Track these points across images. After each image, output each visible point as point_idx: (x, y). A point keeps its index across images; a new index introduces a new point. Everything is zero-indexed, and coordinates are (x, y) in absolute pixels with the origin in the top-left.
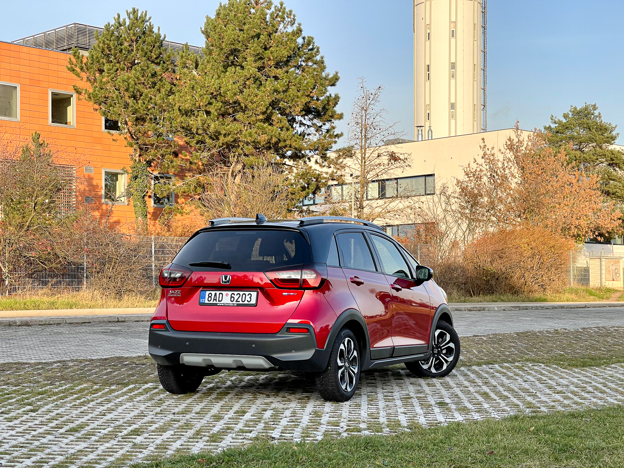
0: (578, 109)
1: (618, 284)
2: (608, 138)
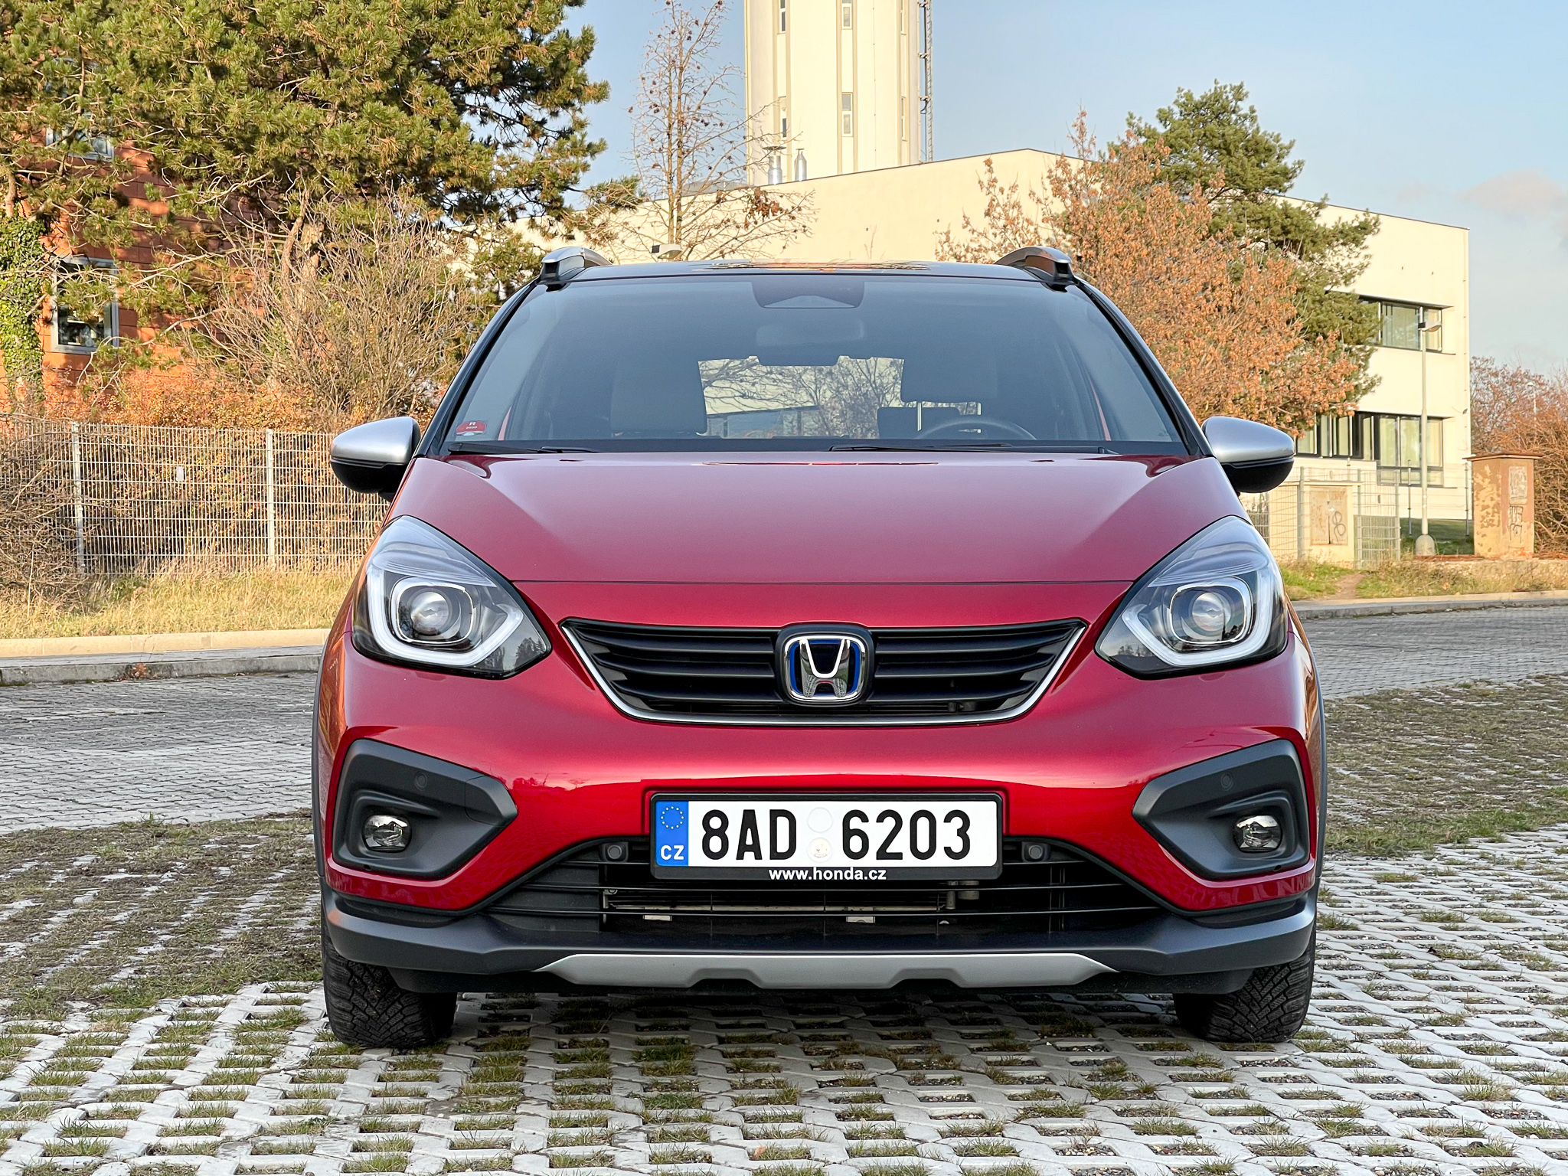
0: (1197, 98)
1: (1343, 554)
2: (1275, 173)
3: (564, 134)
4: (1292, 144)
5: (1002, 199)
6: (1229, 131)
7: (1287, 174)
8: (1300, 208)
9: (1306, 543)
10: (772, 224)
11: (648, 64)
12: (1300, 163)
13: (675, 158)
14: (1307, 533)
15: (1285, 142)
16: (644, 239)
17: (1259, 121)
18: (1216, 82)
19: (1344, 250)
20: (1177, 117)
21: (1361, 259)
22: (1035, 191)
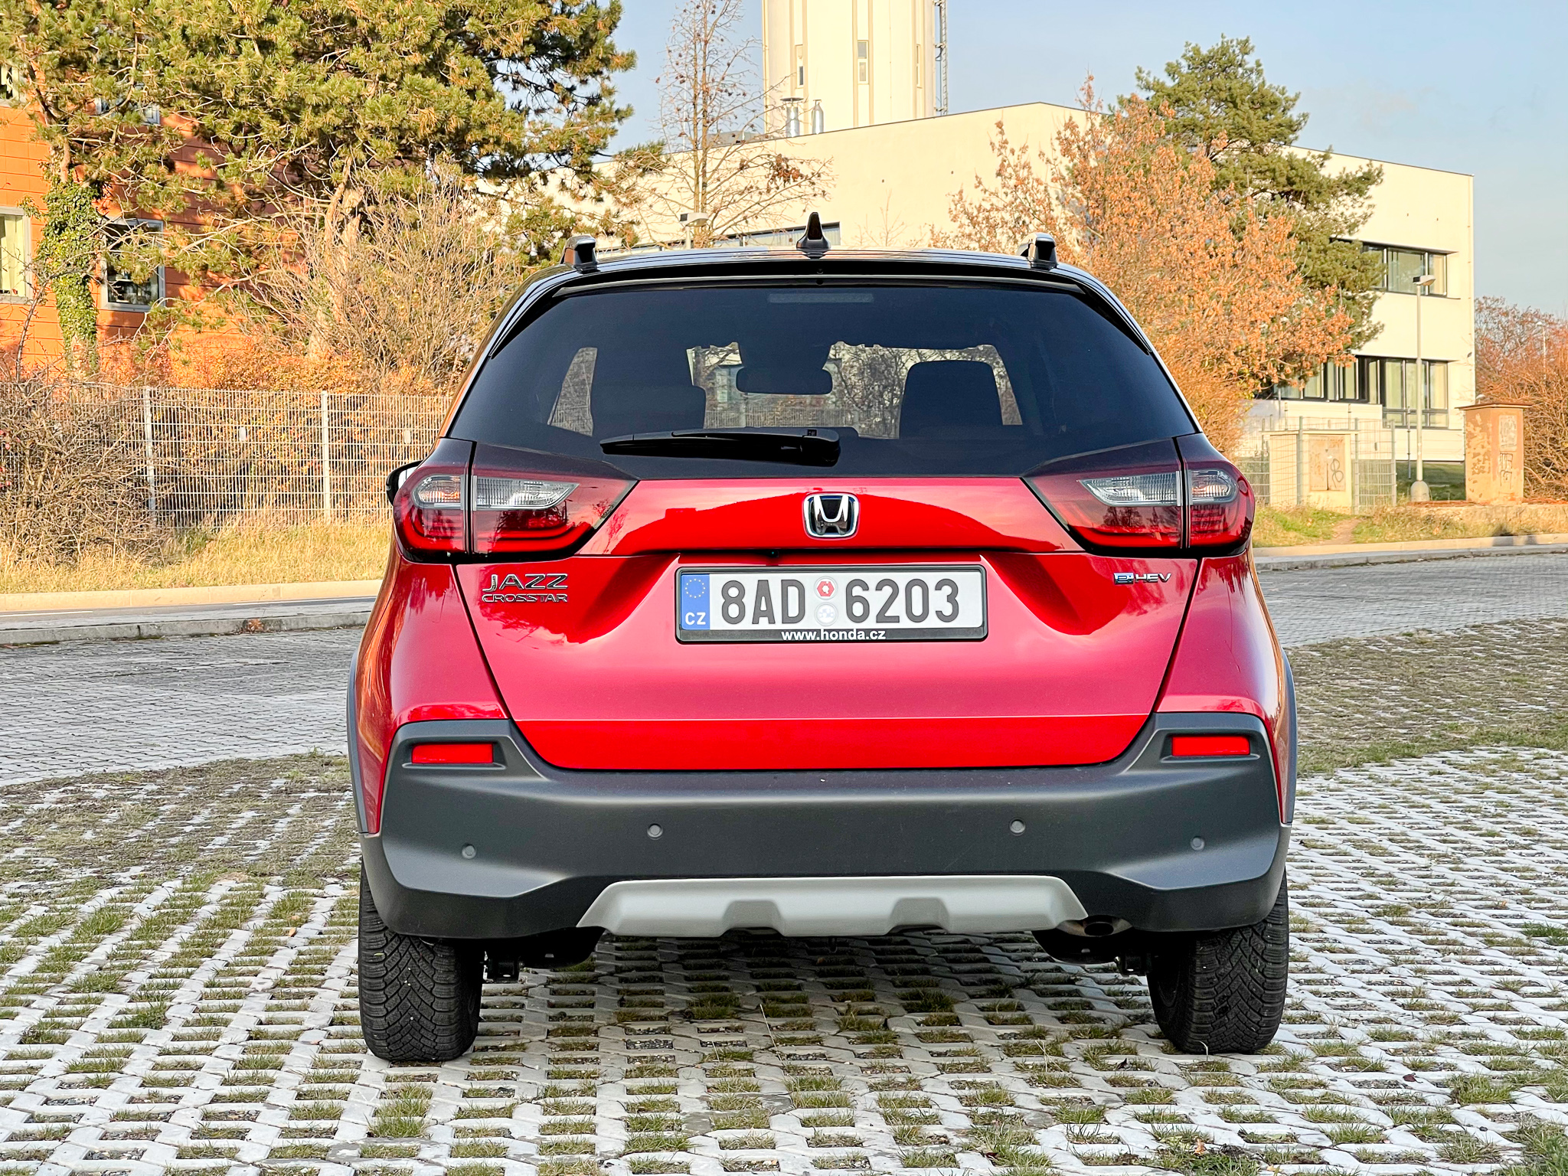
0: (1204, 52)
1: (1341, 500)
2: (1280, 125)
3: (592, 101)
4: (1297, 96)
5: (1012, 160)
6: (1235, 84)
7: (1292, 127)
8: (1305, 159)
9: (1305, 490)
10: (793, 189)
11: (674, 37)
12: (1305, 116)
13: (700, 126)
14: (1305, 480)
15: (1291, 94)
16: (671, 204)
17: (1265, 74)
18: (1223, 37)
19: (1348, 200)
20: (1185, 70)
21: (1364, 209)
22: (1044, 151)
